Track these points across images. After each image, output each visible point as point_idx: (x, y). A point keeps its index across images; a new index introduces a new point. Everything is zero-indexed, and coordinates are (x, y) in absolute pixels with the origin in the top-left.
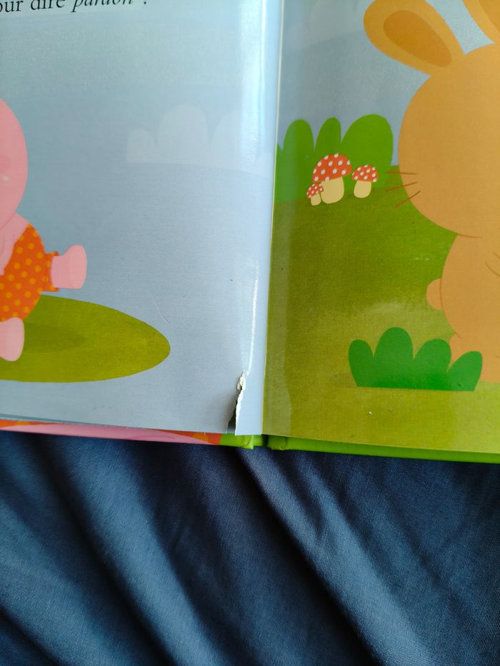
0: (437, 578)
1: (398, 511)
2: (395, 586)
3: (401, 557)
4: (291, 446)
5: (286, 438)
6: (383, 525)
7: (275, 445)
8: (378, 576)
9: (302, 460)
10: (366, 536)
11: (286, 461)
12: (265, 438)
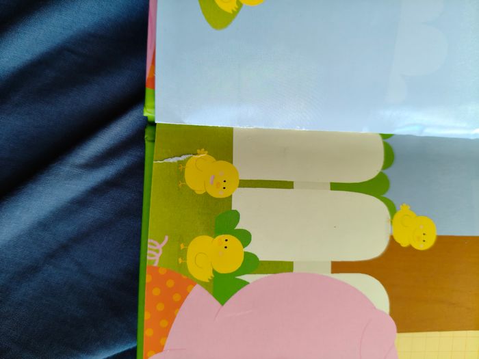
0: (51, 256)
1: (100, 227)
2: (44, 225)
3: (66, 229)
4: (148, 144)
5: (153, 141)
6: (91, 215)
7: (148, 131)
8: (51, 212)
9: (139, 154)
10: (81, 203)
11: (138, 139)
12: (153, 124)
